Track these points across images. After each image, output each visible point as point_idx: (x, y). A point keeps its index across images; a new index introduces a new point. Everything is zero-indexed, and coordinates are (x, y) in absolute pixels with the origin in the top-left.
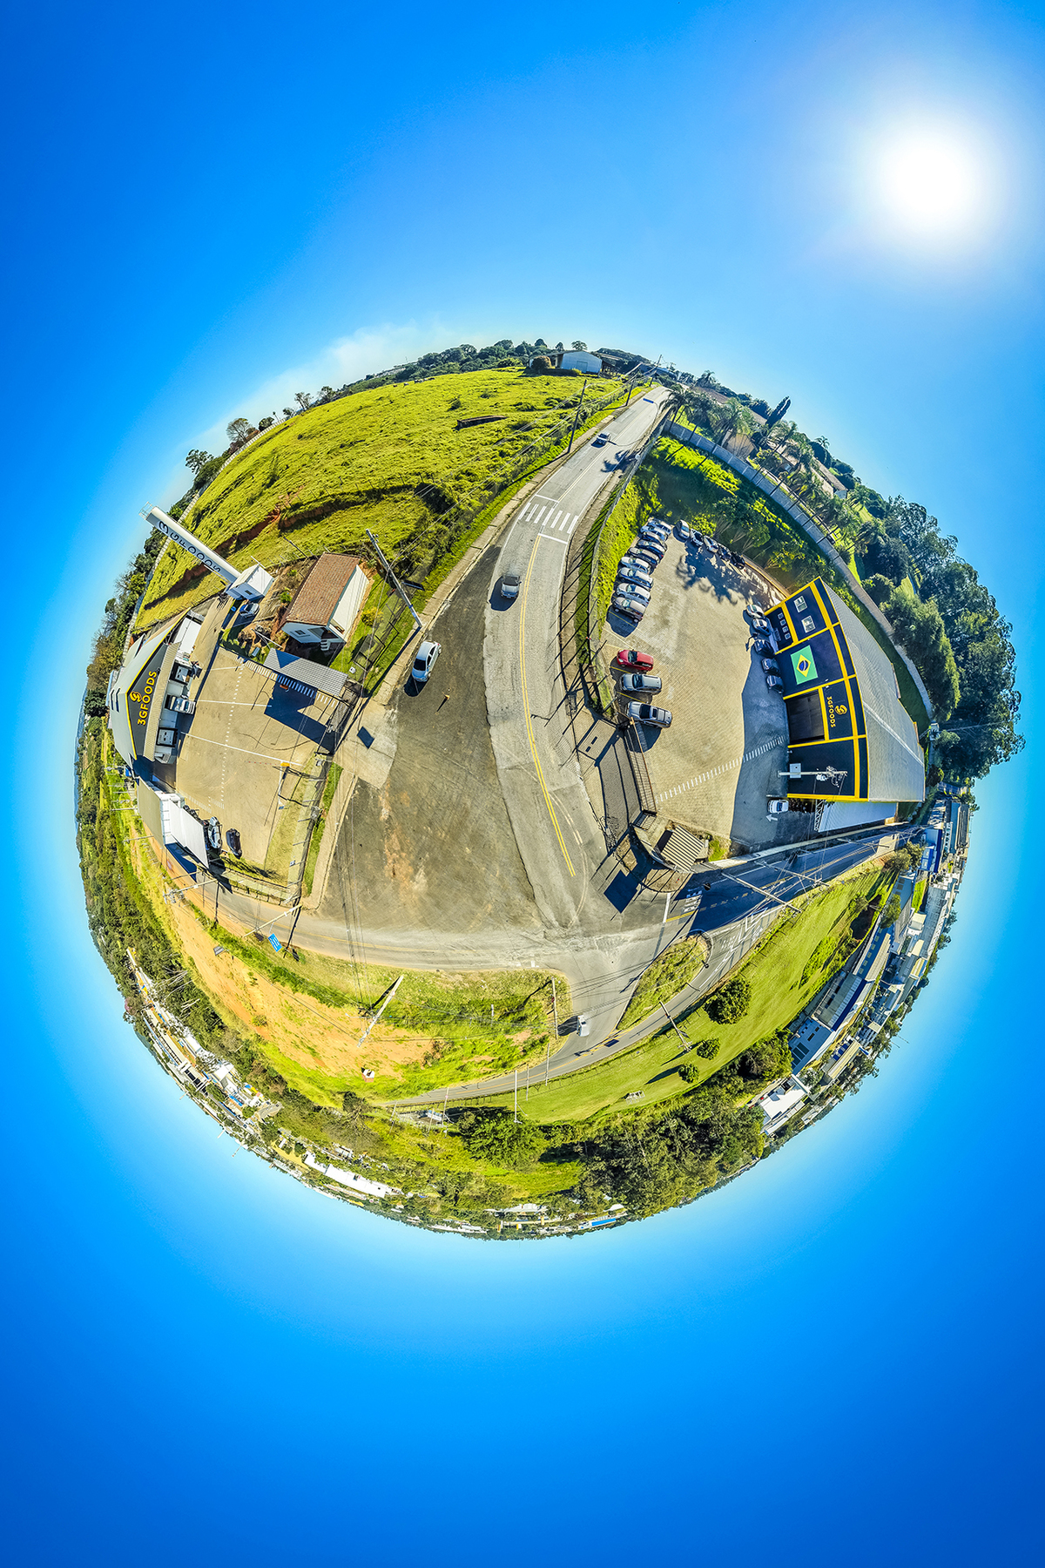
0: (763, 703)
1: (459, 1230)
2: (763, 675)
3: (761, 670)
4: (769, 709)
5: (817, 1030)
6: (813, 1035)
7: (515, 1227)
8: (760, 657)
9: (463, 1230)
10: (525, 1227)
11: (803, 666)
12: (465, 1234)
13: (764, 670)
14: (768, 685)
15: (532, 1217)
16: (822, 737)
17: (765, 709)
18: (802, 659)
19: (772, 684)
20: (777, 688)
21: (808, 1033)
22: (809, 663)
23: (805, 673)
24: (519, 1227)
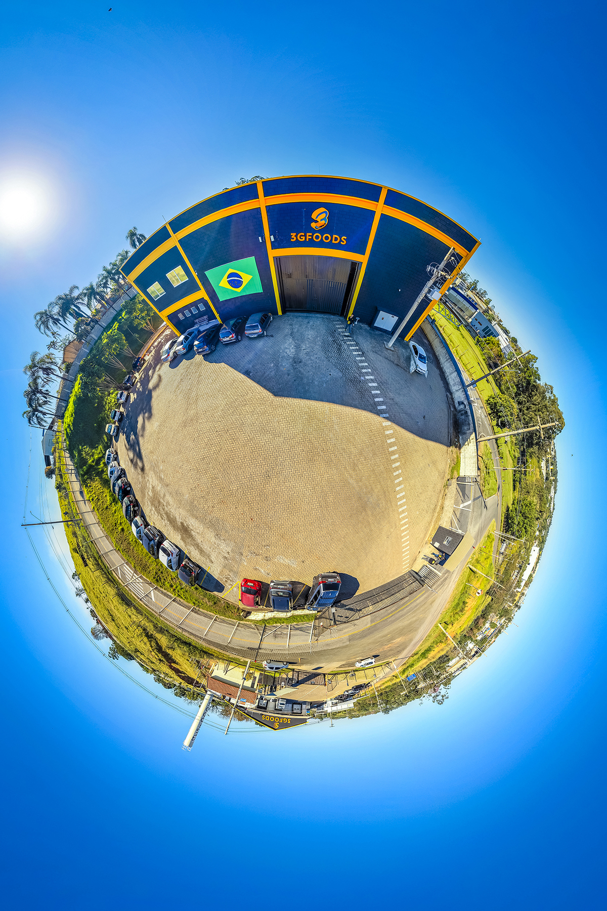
0: (288, 348)
1: (553, 497)
2: (245, 342)
3: (236, 346)
4: (299, 340)
5: (477, 320)
6: (479, 322)
7: (551, 469)
8: (220, 347)
9: (553, 494)
10: (552, 464)
11: (235, 281)
12: (555, 493)
13: (237, 341)
14: (260, 336)
15: (547, 461)
16: (354, 266)
17: (298, 347)
18: (224, 283)
19: (259, 331)
20: (264, 323)
21: (477, 325)
22: (231, 271)
23: (246, 278)
24: (552, 467)
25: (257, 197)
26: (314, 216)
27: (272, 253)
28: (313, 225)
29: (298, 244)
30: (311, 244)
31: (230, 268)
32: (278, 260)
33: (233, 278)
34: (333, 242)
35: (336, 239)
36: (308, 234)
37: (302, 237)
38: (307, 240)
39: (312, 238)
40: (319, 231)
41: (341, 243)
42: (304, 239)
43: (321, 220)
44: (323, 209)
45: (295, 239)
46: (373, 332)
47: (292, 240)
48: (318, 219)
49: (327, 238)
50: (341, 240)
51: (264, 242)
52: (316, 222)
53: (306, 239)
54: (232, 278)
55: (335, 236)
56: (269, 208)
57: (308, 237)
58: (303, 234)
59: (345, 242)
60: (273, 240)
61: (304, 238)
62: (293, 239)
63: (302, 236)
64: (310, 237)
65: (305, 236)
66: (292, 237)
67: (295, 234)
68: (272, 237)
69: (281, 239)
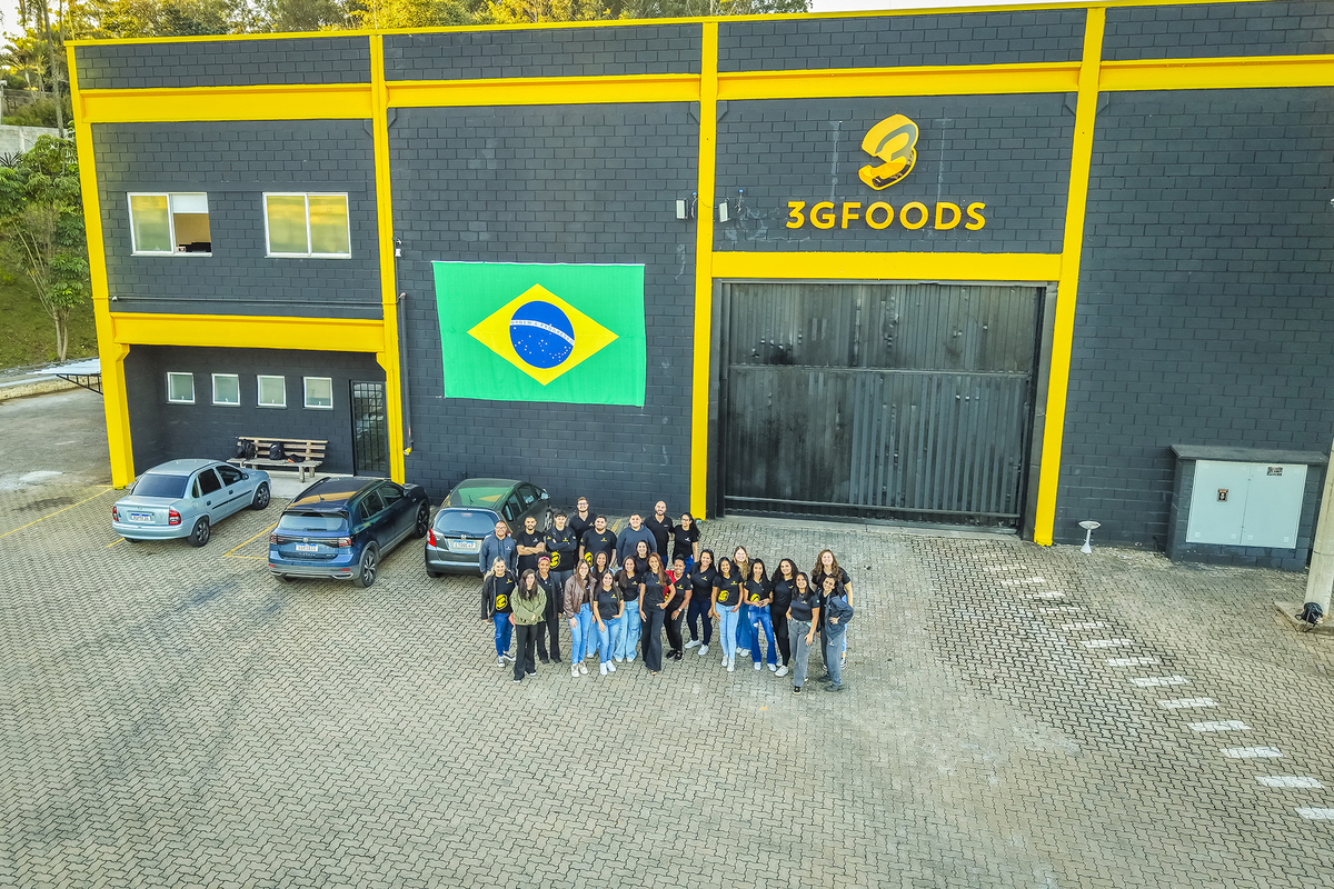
11: (541, 338)
25: (694, 66)
26: (869, 144)
27: (713, 265)
28: (867, 174)
29: (810, 239)
30: (857, 237)
31: (540, 283)
32: (728, 290)
33: (539, 325)
34: (939, 225)
35: (948, 215)
36: (847, 206)
37: (825, 217)
38: (844, 225)
39: (863, 218)
40: (884, 196)
41: (969, 226)
42: (831, 224)
43: (895, 156)
44: (899, 120)
45: (799, 224)
46: (1190, 574)
47: (790, 225)
48: (885, 155)
49: (914, 215)
50: (965, 217)
51: (691, 217)
52: (878, 161)
53: (838, 221)
54: (533, 323)
55: (941, 206)
56: (726, 110)
57: (846, 216)
58: (830, 205)
59: (982, 222)
60: (724, 217)
61: (831, 217)
62: (795, 220)
63: (825, 210)
64: (856, 217)
65: (838, 209)
66: (792, 215)
67: (802, 204)
68: (723, 208)
69: (751, 219)
